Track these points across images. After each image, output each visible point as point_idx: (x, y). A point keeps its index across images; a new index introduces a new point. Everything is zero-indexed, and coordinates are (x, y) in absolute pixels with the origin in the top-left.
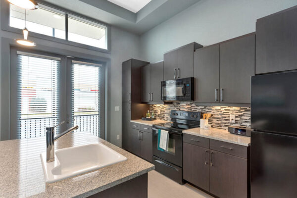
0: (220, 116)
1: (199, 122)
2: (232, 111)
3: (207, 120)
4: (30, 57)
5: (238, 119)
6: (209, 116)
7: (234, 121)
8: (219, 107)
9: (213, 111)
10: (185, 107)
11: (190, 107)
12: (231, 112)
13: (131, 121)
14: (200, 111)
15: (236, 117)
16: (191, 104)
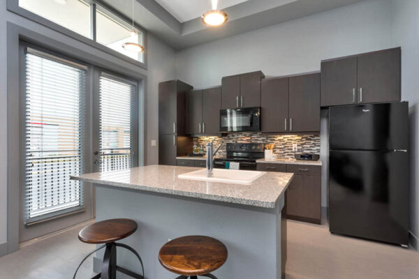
0: (282, 146)
1: (264, 153)
2: (295, 140)
3: (272, 151)
4: (44, 60)
5: (300, 148)
6: (273, 146)
7: (296, 150)
8: (281, 138)
9: (275, 142)
10: (244, 139)
11: (249, 138)
12: (293, 142)
13: (177, 158)
14: (262, 142)
15: (298, 146)
16: (251, 136)
